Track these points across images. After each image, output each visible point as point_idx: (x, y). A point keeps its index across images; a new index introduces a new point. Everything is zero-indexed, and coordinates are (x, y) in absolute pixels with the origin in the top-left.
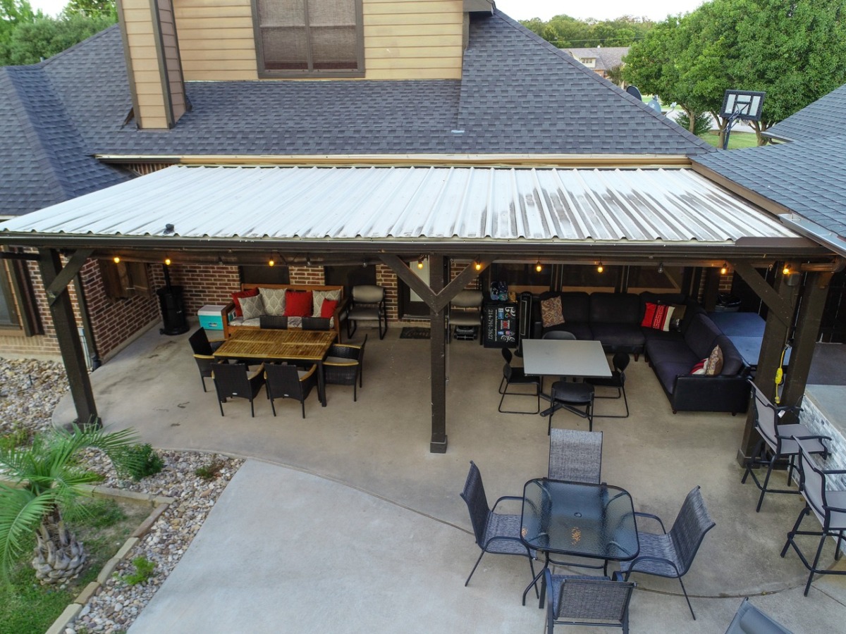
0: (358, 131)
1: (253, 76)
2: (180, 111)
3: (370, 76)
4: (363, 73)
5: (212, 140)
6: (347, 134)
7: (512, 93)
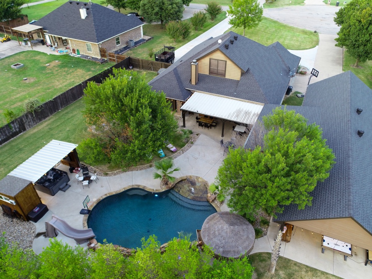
0: (221, 91)
1: (208, 74)
2: (197, 81)
3: (226, 77)
4: (225, 77)
5: (201, 88)
6: (220, 91)
7: (245, 87)
